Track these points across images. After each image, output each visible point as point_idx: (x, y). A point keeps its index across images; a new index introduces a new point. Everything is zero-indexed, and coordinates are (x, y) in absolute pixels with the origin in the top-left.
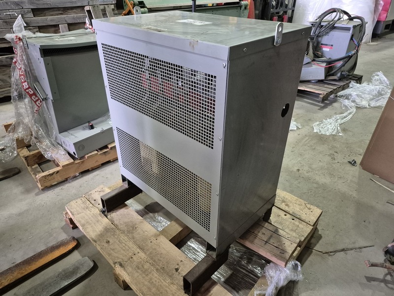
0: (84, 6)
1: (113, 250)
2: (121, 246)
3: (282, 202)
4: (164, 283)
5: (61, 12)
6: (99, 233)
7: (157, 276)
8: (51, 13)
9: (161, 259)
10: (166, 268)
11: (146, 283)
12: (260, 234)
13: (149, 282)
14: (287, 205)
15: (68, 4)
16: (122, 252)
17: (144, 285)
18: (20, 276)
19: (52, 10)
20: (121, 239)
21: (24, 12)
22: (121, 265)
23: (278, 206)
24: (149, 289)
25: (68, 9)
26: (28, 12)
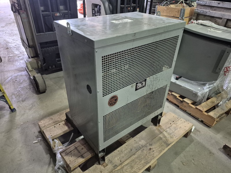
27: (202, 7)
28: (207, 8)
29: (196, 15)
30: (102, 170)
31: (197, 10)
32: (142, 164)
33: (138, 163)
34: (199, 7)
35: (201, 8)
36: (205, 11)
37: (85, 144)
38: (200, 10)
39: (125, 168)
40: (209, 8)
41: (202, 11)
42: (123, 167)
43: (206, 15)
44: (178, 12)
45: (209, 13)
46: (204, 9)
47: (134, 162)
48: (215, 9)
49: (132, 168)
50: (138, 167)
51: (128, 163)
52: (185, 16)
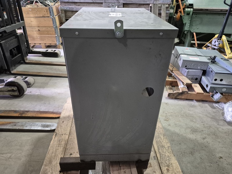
0: (150, 4)
1: (61, 126)
2: (65, 127)
3: (167, 166)
4: (60, 156)
5: (137, 6)
6: (65, 116)
7: (61, 150)
8: (132, 6)
9: (71, 144)
10: (68, 150)
11: (54, 149)
12: (122, 171)
13: (56, 150)
14: (168, 170)
15: (142, 2)
16: (63, 130)
17: (53, 150)
18: (34, 116)
19: (133, 5)
20: (69, 124)
21: (119, 4)
22: (56, 135)
23: (161, 166)
24: (53, 153)
25: (141, 5)
26: (121, 5)
27: (67, 4)
28: (71, 4)
29: (63, 12)
30: (153, 170)
31: (63, 7)
32: (164, 138)
33: (161, 140)
34: (63, 4)
35: (65, 5)
36: (71, 7)
37: (120, 167)
38: (66, 7)
39: (161, 151)
40: (72, 4)
41: (68, 8)
42: (159, 152)
43: (73, 10)
44: (47, 11)
45: (76, 8)
46: (68, 5)
47: (159, 142)
48: (79, 4)
49: (164, 147)
50: (165, 143)
51: (158, 147)
52: (55, 15)
